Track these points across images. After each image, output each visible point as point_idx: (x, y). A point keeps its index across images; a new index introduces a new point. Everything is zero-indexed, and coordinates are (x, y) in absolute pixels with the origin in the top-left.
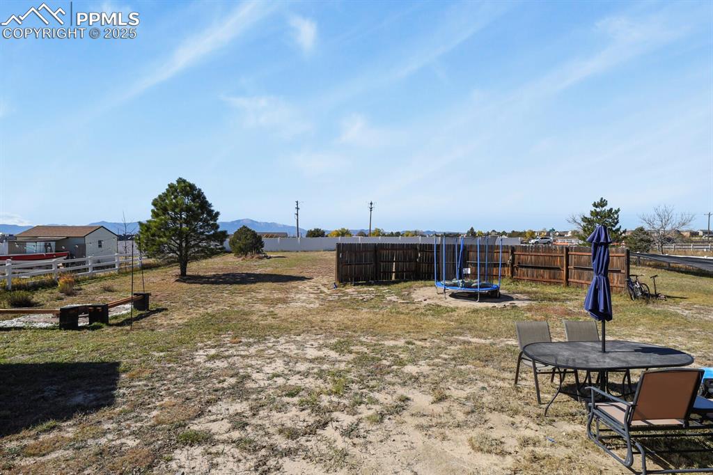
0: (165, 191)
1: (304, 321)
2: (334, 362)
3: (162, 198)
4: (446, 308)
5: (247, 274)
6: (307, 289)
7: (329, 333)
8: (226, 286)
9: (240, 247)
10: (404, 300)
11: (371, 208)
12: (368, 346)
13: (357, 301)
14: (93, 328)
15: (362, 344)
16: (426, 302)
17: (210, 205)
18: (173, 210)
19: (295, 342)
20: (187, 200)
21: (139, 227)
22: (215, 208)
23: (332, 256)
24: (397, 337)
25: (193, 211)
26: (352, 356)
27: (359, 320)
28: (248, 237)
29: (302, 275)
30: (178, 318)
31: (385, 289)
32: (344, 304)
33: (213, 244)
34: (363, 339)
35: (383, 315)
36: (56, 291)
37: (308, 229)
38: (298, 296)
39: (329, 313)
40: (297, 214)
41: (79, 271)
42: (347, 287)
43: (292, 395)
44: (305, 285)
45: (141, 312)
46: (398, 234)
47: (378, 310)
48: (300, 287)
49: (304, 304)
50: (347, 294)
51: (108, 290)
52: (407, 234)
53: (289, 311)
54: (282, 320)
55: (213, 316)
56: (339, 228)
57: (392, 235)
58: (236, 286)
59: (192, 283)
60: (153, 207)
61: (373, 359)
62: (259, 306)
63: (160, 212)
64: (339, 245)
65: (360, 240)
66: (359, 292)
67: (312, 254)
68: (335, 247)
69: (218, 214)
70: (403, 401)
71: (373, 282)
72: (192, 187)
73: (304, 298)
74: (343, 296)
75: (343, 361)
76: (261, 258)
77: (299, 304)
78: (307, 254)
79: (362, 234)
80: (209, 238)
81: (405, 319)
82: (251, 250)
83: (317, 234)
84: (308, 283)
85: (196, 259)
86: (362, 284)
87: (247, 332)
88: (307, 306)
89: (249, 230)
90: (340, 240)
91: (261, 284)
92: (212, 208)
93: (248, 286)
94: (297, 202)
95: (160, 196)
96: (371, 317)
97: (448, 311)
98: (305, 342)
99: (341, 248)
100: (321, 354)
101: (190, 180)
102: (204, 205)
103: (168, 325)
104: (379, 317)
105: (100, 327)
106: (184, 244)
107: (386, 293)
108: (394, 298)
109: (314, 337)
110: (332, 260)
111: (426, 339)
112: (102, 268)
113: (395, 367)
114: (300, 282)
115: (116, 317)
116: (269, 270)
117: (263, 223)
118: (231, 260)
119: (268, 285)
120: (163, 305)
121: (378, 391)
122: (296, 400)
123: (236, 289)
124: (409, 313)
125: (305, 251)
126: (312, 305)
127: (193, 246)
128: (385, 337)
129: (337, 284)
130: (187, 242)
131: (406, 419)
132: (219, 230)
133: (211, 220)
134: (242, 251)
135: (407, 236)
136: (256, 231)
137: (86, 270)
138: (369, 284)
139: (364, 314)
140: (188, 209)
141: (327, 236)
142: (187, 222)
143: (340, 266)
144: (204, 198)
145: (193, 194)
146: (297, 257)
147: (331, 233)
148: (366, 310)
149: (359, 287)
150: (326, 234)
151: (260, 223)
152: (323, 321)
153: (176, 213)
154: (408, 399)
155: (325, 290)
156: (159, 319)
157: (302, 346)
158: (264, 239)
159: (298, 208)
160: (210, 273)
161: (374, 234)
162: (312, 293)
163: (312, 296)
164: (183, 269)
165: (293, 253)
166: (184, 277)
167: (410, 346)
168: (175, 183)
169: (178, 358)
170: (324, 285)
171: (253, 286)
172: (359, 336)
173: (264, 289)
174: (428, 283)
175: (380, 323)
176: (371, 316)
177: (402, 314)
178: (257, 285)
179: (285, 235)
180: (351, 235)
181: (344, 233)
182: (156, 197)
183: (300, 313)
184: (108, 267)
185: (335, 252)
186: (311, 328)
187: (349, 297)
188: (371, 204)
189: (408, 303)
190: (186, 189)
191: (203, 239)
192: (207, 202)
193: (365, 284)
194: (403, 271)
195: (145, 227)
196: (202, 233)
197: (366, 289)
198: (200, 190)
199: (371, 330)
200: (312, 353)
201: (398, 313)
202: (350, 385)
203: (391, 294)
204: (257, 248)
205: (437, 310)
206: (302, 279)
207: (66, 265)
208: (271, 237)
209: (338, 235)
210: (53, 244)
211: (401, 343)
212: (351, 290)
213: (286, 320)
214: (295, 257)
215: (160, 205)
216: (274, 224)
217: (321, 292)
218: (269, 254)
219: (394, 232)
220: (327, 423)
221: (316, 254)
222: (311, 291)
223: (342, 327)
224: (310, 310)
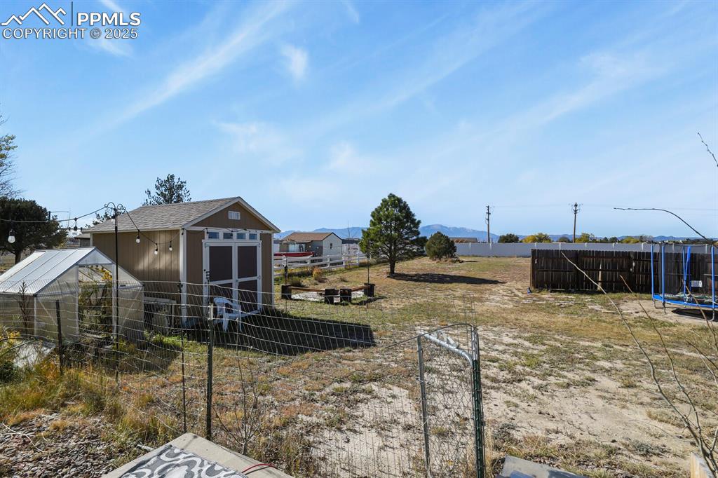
0: (379, 205)
1: (499, 318)
2: (528, 349)
3: (378, 210)
4: (664, 322)
5: (443, 275)
6: (501, 291)
7: (524, 328)
8: (427, 283)
9: (435, 251)
10: (609, 310)
11: (576, 211)
12: (561, 342)
13: (554, 307)
14: (343, 305)
15: (556, 340)
16: (638, 315)
17: (413, 215)
18: (385, 220)
19: (491, 331)
20: (396, 211)
21: (361, 234)
22: (417, 218)
23: (527, 263)
24: (594, 340)
25: (400, 220)
26: (545, 347)
27: (554, 322)
28: (442, 242)
29: (495, 279)
30: (397, 304)
31: (588, 298)
32: (539, 309)
33: (415, 248)
34: (556, 336)
35: (582, 321)
36: (312, 279)
37: (500, 234)
38: (492, 297)
39: (523, 314)
40: (488, 220)
41: (322, 266)
42: (543, 293)
43: (494, 362)
44: (499, 288)
45: (369, 298)
46: (614, 240)
47: (576, 316)
48: (494, 290)
49: (498, 304)
50: (543, 300)
51: (343, 280)
52: (627, 240)
53: (485, 308)
54: (480, 315)
55: (422, 305)
56: (536, 233)
57: (605, 241)
58: (436, 285)
59: (400, 279)
60: (371, 218)
61: (566, 351)
62: (457, 302)
63: (376, 222)
64: (534, 252)
65: (560, 246)
66: (556, 299)
67: (504, 260)
68: (530, 253)
69: (419, 222)
70: (590, 381)
71: (573, 290)
72: (399, 200)
73: (498, 299)
74: (539, 301)
75: (537, 349)
76: (454, 262)
77: (494, 304)
78: (498, 260)
79: (564, 239)
80: (413, 242)
81: (606, 327)
82: (445, 253)
83: (510, 239)
84: (502, 287)
85: (402, 260)
86: (560, 292)
87: (451, 320)
88: (501, 306)
89: (442, 235)
90: (536, 246)
91: (457, 284)
92: (415, 218)
93: (446, 285)
94: (488, 207)
95: (376, 209)
96: (568, 322)
97: (664, 325)
98: (501, 332)
99: (536, 254)
100: (515, 342)
101: (398, 195)
102: (409, 215)
103: (390, 308)
104: (577, 322)
105: (347, 305)
106: (393, 248)
107: (588, 302)
108: (597, 307)
109: (509, 330)
110: (527, 266)
111: (627, 346)
112: (335, 264)
113: (587, 360)
114: (494, 285)
115: (355, 299)
116: (462, 273)
117: (453, 228)
118: (427, 262)
119: (464, 285)
120: (383, 293)
121: (567, 371)
122: (496, 364)
123: (436, 287)
124: (613, 322)
125: (497, 257)
126: (506, 306)
127: (400, 249)
128: (580, 338)
129: (532, 289)
130: (395, 246)
131: (590, 391)
132: (420, 236)
133: (414, 227)
134: (437, 255)
135: (628, 242)
136: (449, 237)
137: (326, 265)
138: (569, 292)
139: (561, 318)
140: (397, 219)
141: (521, 242)
142: (396, 230)
143: (536, 272)
144: (409, 209)
145: (400, 207)
146: (489, 262)
147: (526, 239)
148: (563, 315)
149: (557, 294)
150: (520, 240)
151: (450, 228)
152: (517, 319)
153: (387, 222)
154: (594, 380)
155: (520, 294)
156: (383, 303)
157: (499, 334)
158: (456, 244)
159: (489, 213)
160: (412, 273)
161: (580, 240)
162: (506, 296)
163: (506, 298)
164: (392, 267)
165: (484, 258)
166: (392, 274)
167: (607, 349)
168: (387, 198)
169: (404, 328)
170: (519, 290)
171: (450, 286)
172: (554, 335)
173: (461, 289)
174: (644, 296)
175: (578, 327)
176: (568, 320)
177: (604, 322)
178: (454, 285)
179: (475, 241)
180: (550, 241)
181: (541, 239)
182: (374, 210)
183: (494, 311)
184: (339, 264)
185: (530, 259)
186: (505, 323)
187: (544, 302)
188: (576, 205)
189: (614, 313)
190: (395, 202)
191: (408, 244)
192: (411, 212)
193: (563, 292)
194: (612, 281)
195: (366, 233)
196: (407, 239)
197: (564, 296)
198: (405, 202)
199: (568, 331)
200: (507, 340)
201: (599, 321)
202: (542, 364)
203: (594, 304)
204: (450, 252)
205: (651, 323)
206: (496, 282)
207: (312, 261)
208: (461, 242)
209: (534, 240)
210: (303, 245)
211: (599, 344)
212: (547, 296)
213: (482, 315)
214: (486, 262)
215: (377, 216)
216: (463, 230)
217: (515, 295)
218: (461, 259)
219: (609, 237)
220: (521, 380)
221: (509, 260)
222: (505, 293)
223: (537, 326)
224: (504, 310)
